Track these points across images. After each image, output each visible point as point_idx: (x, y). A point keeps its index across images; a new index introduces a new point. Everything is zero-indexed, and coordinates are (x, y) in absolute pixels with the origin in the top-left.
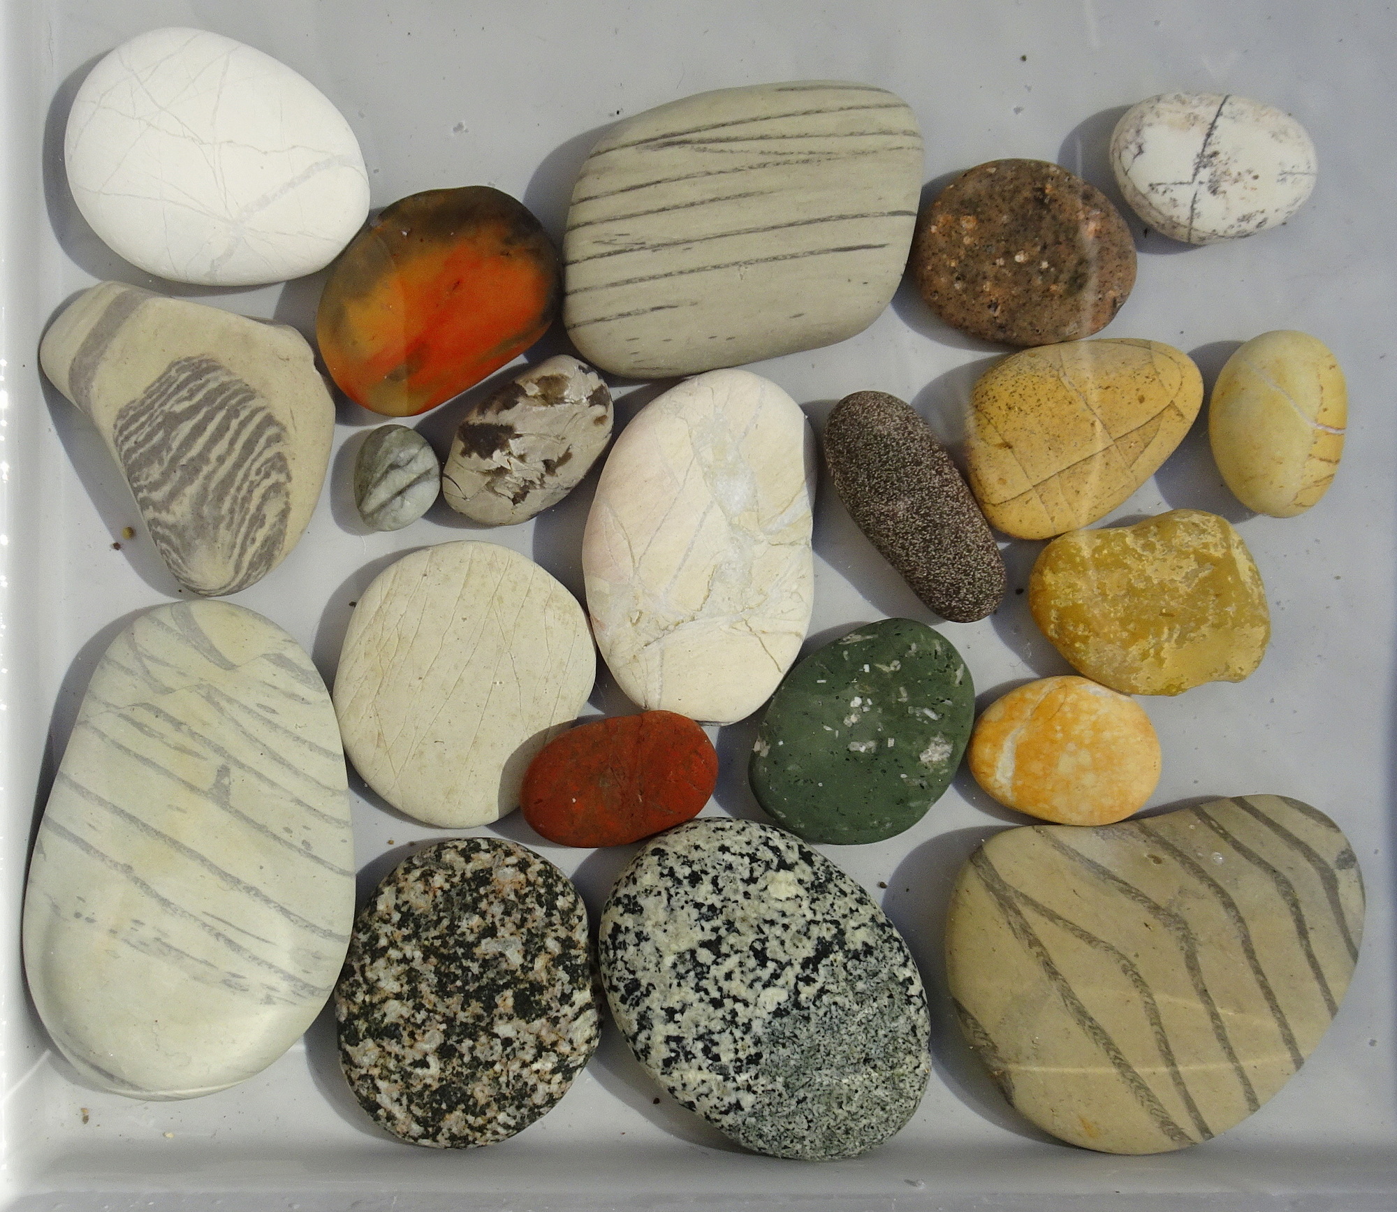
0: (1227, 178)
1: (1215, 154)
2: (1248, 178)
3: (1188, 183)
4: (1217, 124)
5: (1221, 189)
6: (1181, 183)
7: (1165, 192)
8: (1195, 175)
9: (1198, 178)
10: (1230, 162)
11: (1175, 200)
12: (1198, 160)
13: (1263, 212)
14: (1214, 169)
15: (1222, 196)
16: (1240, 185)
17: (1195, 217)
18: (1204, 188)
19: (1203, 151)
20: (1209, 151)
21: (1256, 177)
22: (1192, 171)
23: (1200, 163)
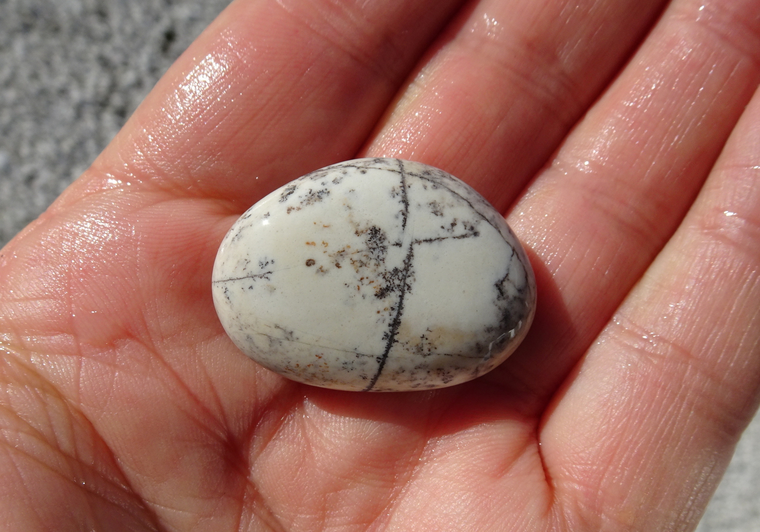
0: (356, 257)
1: (381, 294)
2: (323, 260)
3: (419, 242)
4: (385, 343)
5: (365, 237)
6: (431, 240)
7: (453, 225)
8: (410, 256)
9: (403, 253)
10: (357, 283)
11: (436, 213)
12: (408, 281)
13: (289, 210)
14: (381, 269)
15: (362, 227)
16: (334, 248)
17: (399, 190)
18: (392, 236)
19: (402, 297)
20: (393, 298)
21: (310, 263)
22: (415, 262)
23: (404, 278)
